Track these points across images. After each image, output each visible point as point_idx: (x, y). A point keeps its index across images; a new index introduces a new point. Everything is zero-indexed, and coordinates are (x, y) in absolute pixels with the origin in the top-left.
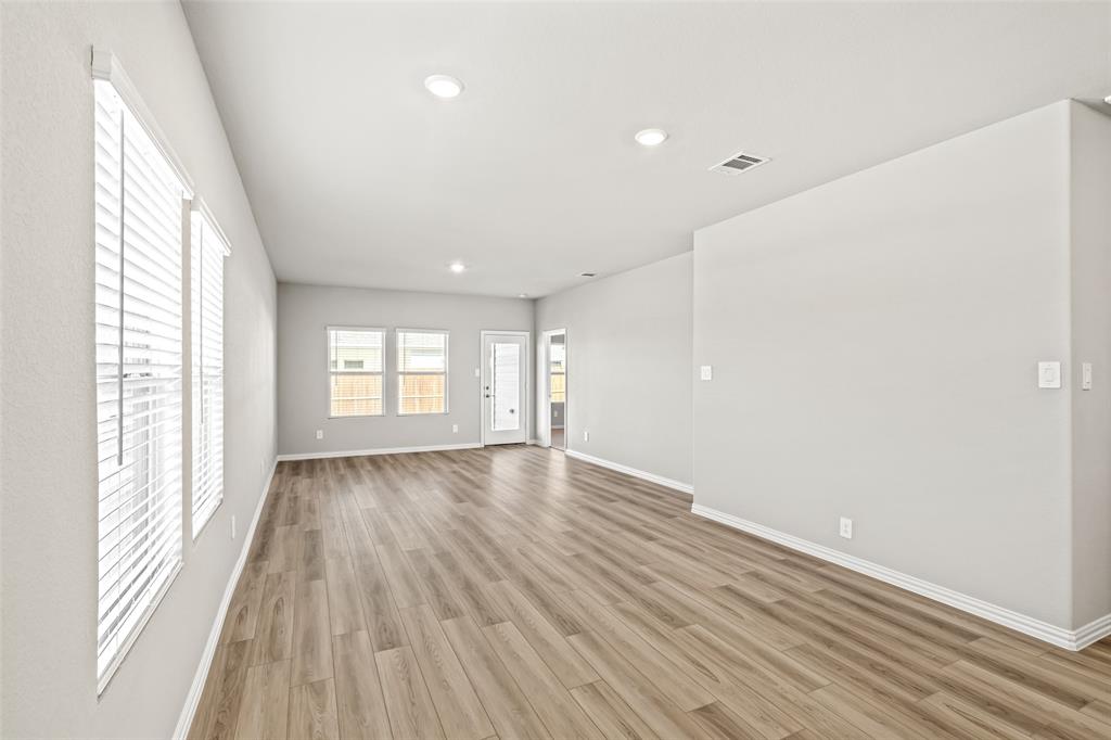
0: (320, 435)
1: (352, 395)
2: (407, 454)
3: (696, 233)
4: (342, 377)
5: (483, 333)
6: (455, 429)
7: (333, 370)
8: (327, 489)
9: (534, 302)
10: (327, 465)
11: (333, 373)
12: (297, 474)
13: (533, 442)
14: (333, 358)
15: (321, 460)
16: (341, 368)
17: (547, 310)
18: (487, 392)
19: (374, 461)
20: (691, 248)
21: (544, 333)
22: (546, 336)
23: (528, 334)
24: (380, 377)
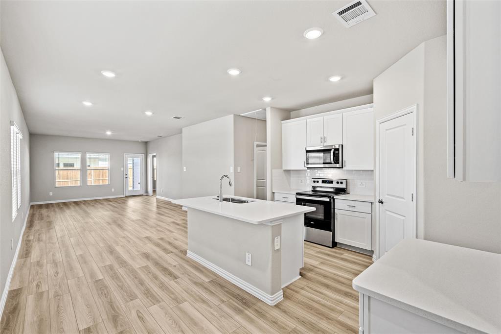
0: (51, 194)
1: (67, 178)
2: (92, 200)
3: (183, 129)
4: (62, 171)
5: (124, 154)
6: (113, 190)
7: (57, 168)
8: (55, 211)
9: (146, 143)
10: (55, 205)
11: (57, 170)
12: (41, 208)
13: (146, 194)
14: (57, 162)
15: (51, 204)
16: (62, 166)
17: (151, 146)
18: (127, 176)
19: (76, 203)
20: (182, 133)
21: (150, 155)
22: (150, 156)
23: (144, 155)
24: (79, 171)
